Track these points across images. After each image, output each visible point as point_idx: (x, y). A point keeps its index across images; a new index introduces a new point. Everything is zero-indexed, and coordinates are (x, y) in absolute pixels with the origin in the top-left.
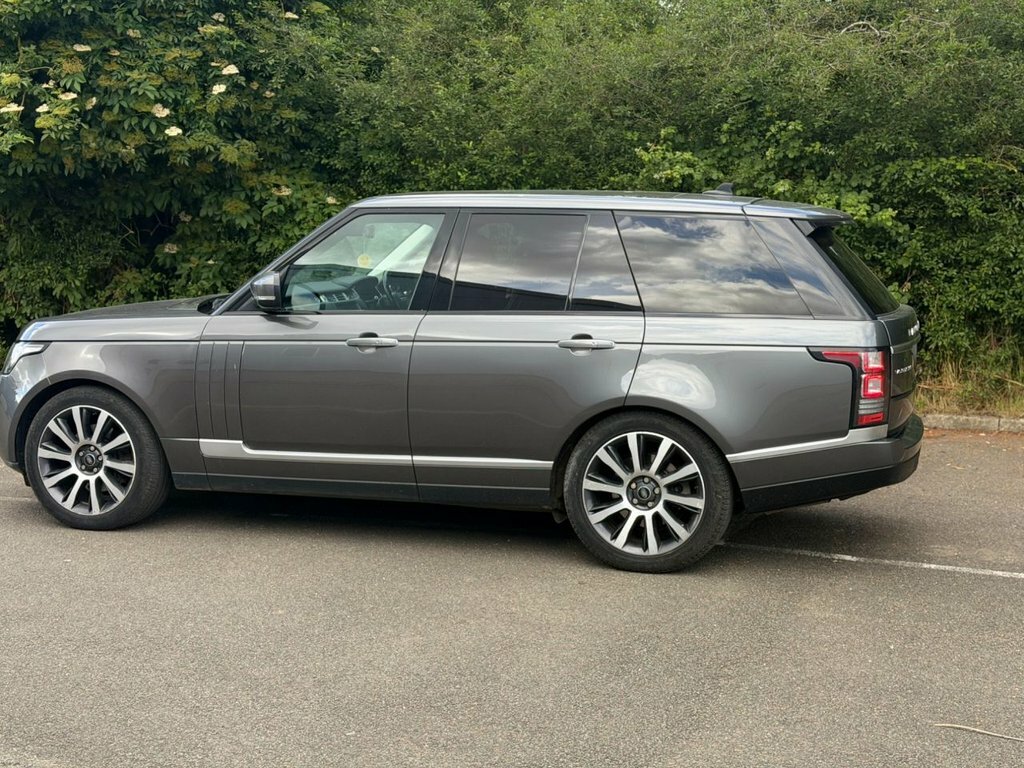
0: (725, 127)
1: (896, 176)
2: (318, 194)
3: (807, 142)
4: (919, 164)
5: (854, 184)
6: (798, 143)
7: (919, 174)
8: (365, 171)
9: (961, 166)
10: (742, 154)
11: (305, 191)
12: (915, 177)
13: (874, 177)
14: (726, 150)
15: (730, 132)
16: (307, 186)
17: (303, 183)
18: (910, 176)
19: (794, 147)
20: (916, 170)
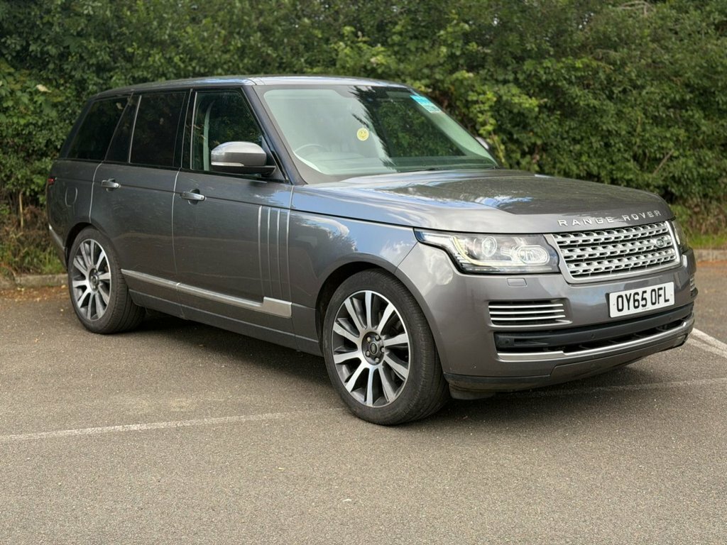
0: (398, 28)
1: (533, 73)
2: (25, 82)
3: (467, 43)
4: (547, 63)
5: (501, 78)
6: (460, 43)
7: (547, 71)
8: (72, 57)
9: (579, 64)
10: (408, 53)
11: (10, 79)
12: (545, 73)
13: (513, 72)
14: (396, 48)
15: (400, 34)
16: (10, 74)
17: (7, 71)
18: (542, 72)
19: (458, 46)
20: (545, 68)
